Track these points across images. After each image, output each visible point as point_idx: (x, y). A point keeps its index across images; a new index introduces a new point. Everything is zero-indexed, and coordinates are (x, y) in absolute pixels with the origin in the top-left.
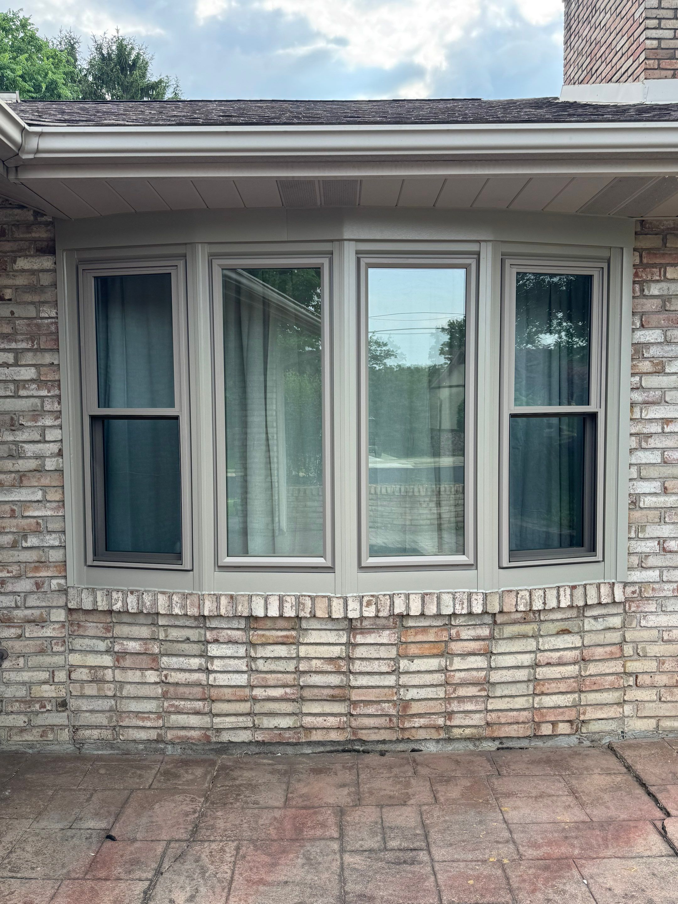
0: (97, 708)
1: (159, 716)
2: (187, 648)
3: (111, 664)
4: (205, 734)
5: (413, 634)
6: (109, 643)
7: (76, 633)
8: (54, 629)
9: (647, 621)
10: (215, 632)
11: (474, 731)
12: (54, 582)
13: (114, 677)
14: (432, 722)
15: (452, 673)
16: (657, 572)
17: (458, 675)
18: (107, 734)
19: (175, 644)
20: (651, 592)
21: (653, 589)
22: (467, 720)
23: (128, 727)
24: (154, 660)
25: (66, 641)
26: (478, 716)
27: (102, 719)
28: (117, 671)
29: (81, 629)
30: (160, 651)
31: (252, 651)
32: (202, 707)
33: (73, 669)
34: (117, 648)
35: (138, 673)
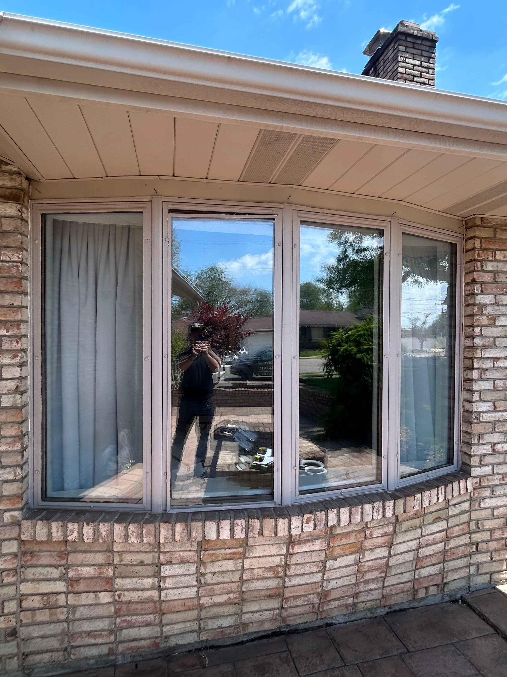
0: (49, 633)
1: (111, 632)
2: (141, 570)
3: (65, 590)
4: (155, 642)
5: (339, 539)
6: (63, 569)
7: (28, 563)
8: (5, 561)
9: (485, 504)
10: (168, 555)
11: (373, 603)
12: (7, 515)
13: (67, 602)
14: (344, 602)
15: (363, 564)
16: (490, 467)
17: (367, 564)
18: (58, 656)
19: (129, 567)
20: (486, 482)
21: (488, 480)
22: (369, 596)
23: (80, 646)
24: (108, 583)
25: (18, 571)
26: (377, 592)
27: (54, 643)
28: (70, 596)
29: (34, 559)
30: (114, 574)
31: (202, 568)
32: (153, 620)
33: (25, 597)
34: (71, 574)
35: (92, 595)
